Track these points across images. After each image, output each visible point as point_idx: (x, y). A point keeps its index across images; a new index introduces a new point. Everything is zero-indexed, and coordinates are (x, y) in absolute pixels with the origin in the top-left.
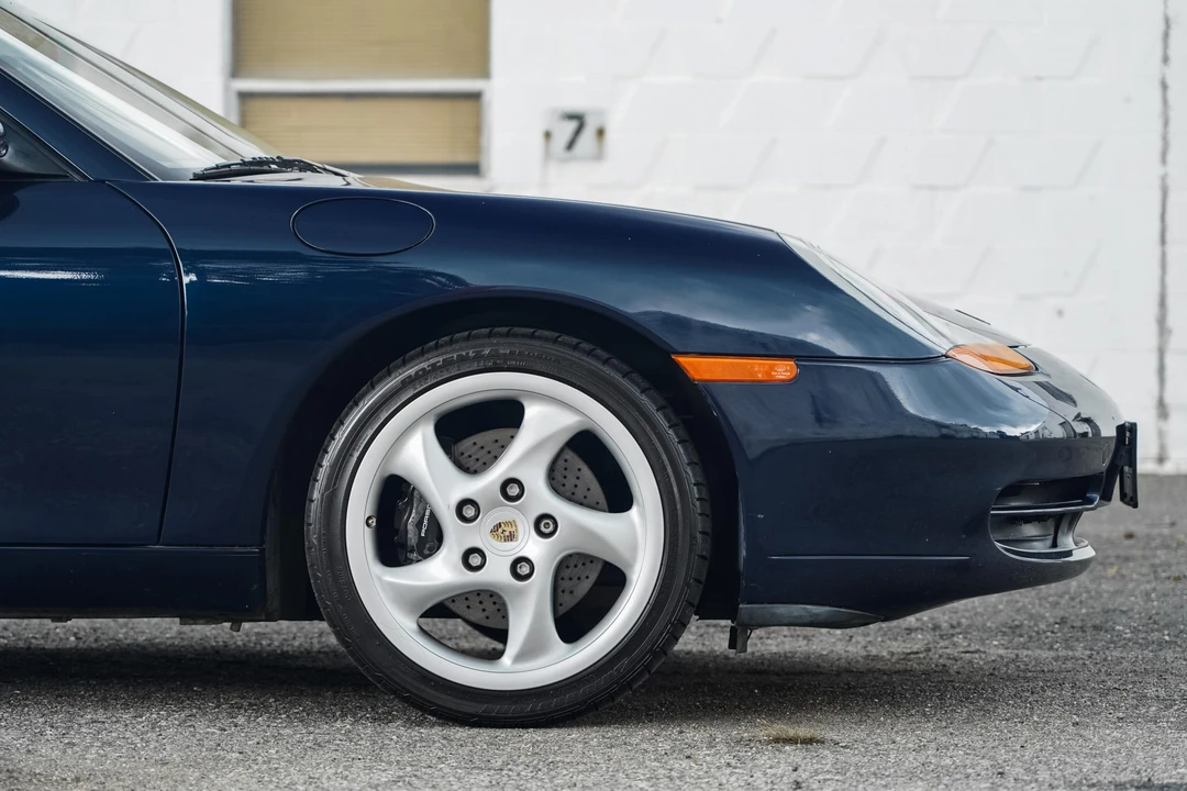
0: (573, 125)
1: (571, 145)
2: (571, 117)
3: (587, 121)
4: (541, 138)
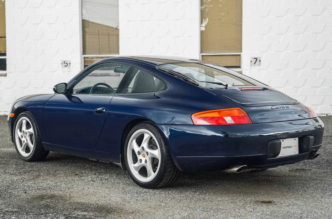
0: (256, 59)
1: (255, 63)
2: (255, 58)
3: (258, 59)
4: (250, 62)
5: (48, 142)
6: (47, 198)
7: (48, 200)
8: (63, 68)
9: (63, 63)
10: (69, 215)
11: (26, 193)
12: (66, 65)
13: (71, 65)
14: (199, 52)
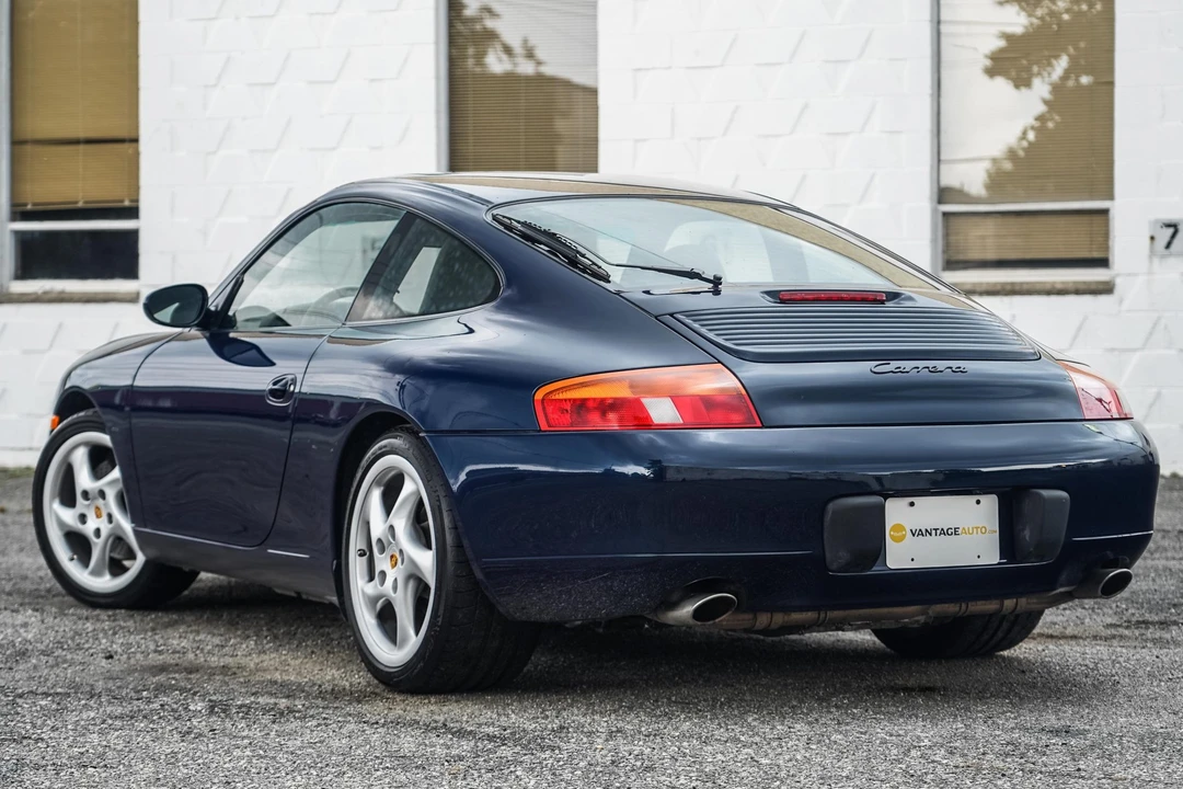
0: (1171, 230)
1: (1168, 246)
3: (1180, 228)
4: (1148, 240)
6: (176, 671)
7: (174, 676)
11: (111, 658)
14: (931, 199)
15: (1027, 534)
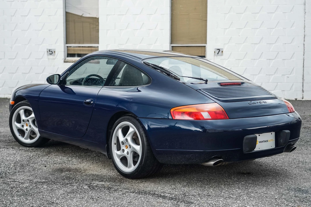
2: (218, 50)
3: (220, 50)
4: (214, 52)
5: (43, 130)
6: (66, 171)
7: (67, 173)
8: (48, 55)
9: (49, 51)
10: (90, 184)
11: (46, 166)
12: (51, 53)
13: (56, 52)
14: (169, 43)
15: (282, 141)
